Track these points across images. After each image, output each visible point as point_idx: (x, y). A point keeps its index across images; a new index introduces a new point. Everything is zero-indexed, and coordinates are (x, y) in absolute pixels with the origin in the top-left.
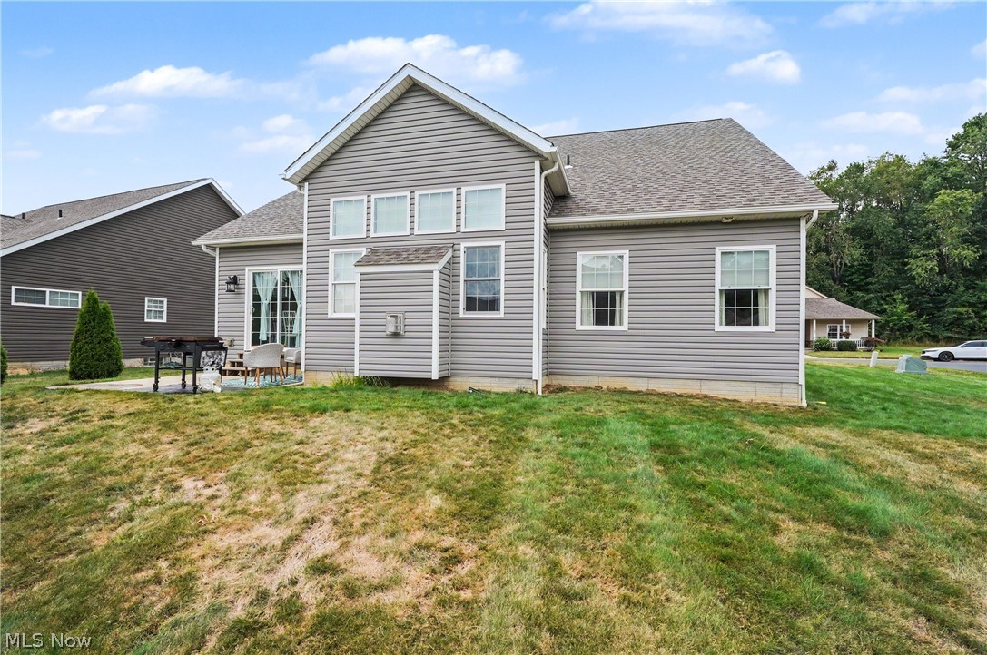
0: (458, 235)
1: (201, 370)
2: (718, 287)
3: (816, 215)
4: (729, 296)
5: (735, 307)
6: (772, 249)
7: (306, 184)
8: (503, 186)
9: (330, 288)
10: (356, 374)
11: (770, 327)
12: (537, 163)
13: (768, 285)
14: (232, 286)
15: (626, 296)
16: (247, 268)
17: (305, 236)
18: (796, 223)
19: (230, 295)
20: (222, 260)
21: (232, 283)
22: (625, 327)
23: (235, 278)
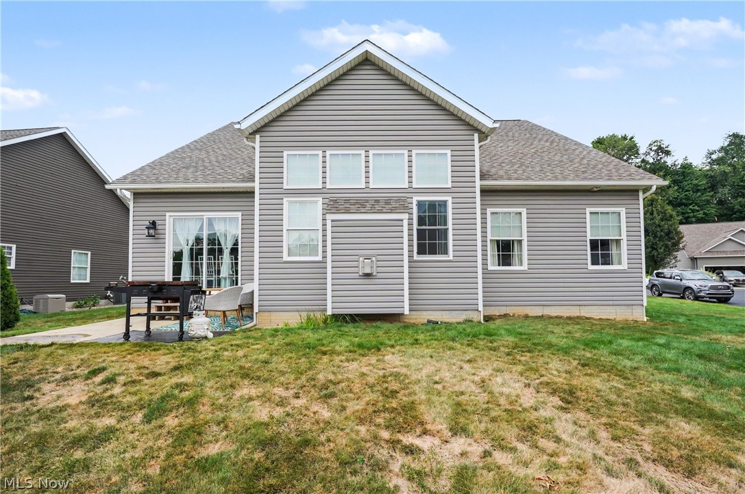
0: (411, 190)
1: (190, 316)
2: (589, 237)
3: (654, 188)
4: (594, 244)
5: (600, 252)
6: (623, 211)
7: (258, 137)
8: (449, 152)
9: (285, 232)
10: (329, 312)
11: (624, 266)
12: (476, 135)
13: (621, 236)
14: (152, 231)
15: (525, 244)
16: (168, 214)
17: (257, 185)
18: (636, 193)
19: (150, 240)
20: (136, 205)
21: (152, 228)
22: (525, 267)
23: (154, 223)
